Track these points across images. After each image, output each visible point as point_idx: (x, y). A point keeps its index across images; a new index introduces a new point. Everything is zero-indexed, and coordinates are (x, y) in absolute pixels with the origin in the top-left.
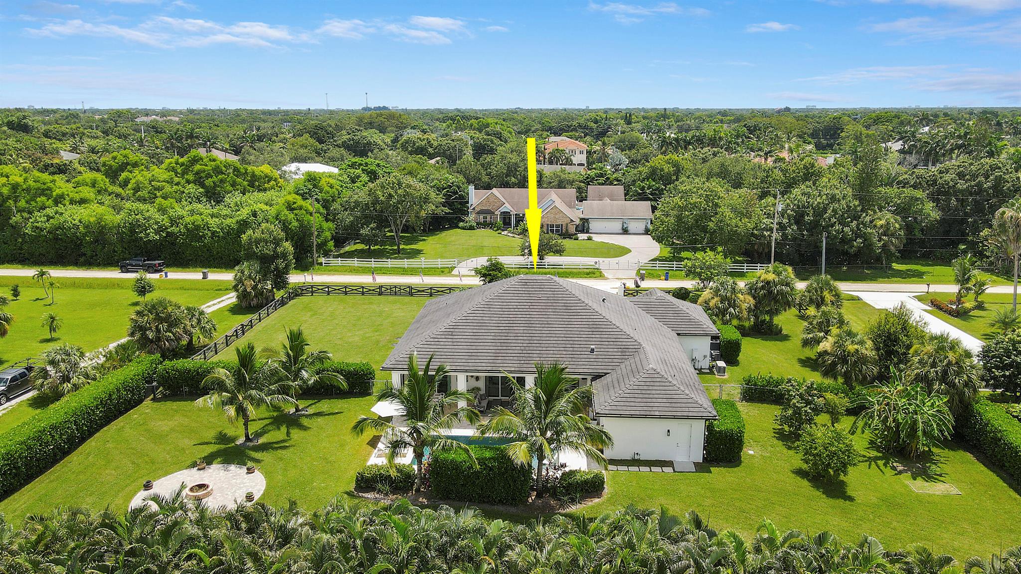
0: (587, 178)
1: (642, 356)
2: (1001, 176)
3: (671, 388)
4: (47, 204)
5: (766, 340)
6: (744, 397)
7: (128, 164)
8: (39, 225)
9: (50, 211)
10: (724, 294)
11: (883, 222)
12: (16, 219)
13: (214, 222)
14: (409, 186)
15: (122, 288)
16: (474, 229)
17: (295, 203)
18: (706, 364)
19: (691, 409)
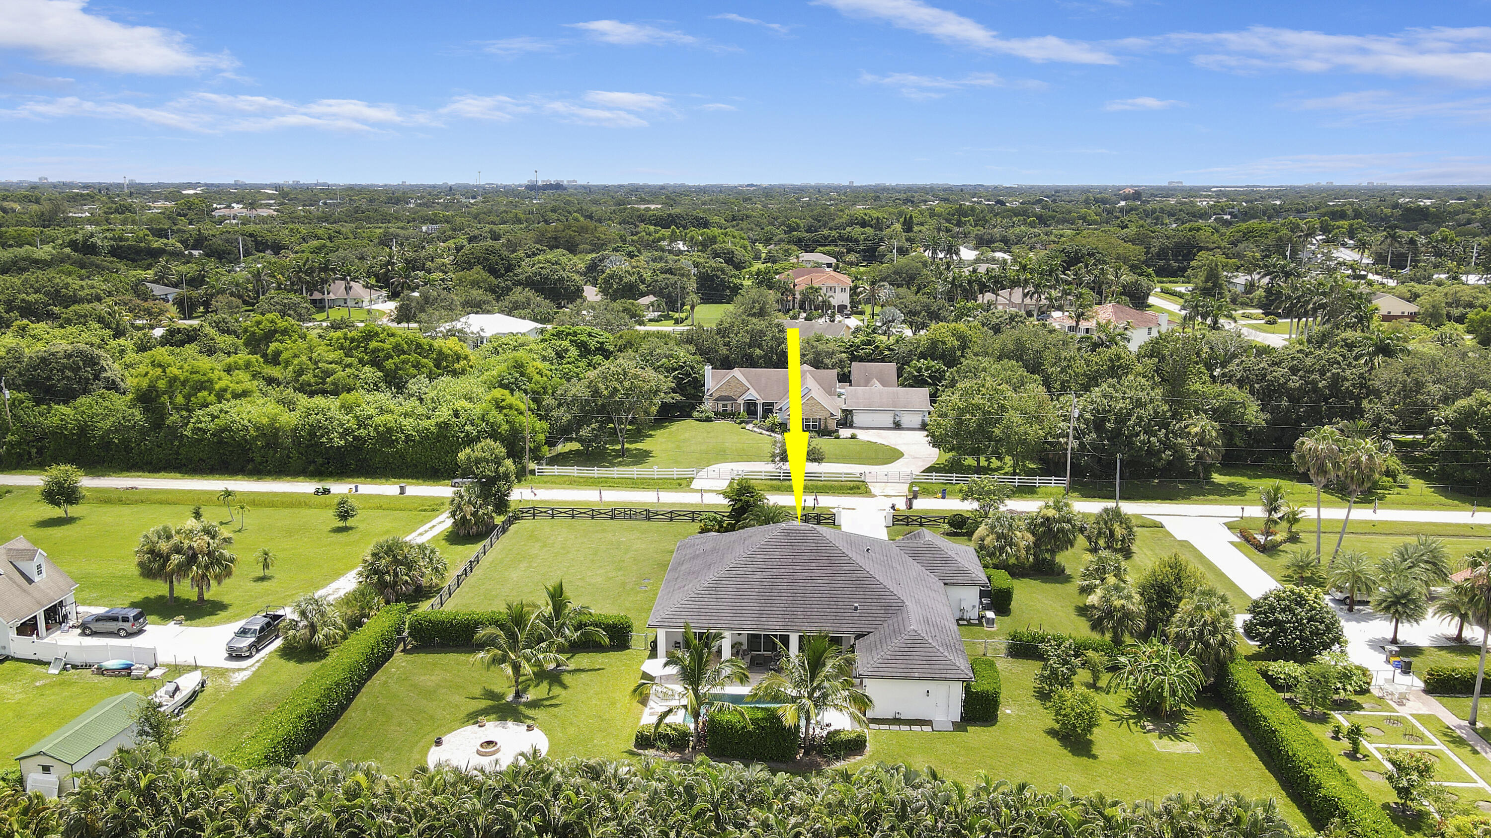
0: (851, 346)
1: (905, 615)
2: (1338, 373)
3: (930, 650)
4: (209, 399)
5: (1046, 582)
6: (1011, 652)
7: (276, 331)
8: (203, 425)
9: (213, 409)
10: (1000, 531)
11: (1197, 429)
12: (174, 418)
13: (408, 423)
14: (636, 377)
15: (310, 507)
16: (711, 421)
17: (503, 400)
18: (974, 614)
19: (949, 671)
